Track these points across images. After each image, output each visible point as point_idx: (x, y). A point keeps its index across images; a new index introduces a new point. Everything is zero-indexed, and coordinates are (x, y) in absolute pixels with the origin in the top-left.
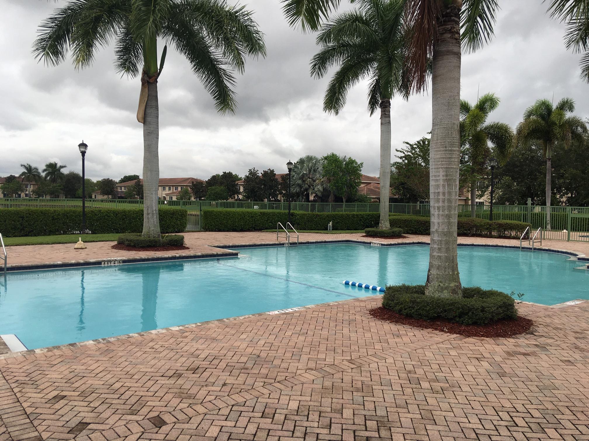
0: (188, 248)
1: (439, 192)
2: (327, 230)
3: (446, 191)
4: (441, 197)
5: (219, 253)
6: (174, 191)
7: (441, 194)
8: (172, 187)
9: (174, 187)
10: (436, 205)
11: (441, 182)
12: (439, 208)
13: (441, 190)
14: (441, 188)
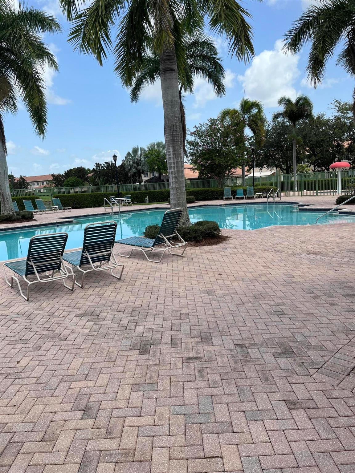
0: (36, 220)
1: (171, 162)
2: (145, 202)
3: (175, 161)
4: (172, 165)
5: (58, 221)
6: (41, 185)
7: (172, 164)
8: (39, 183)
9: (41, 183)
10: (170, 171)
11: (172, 156)
12: (172, 172)
13: (172, 161)
14: (172, 159)
